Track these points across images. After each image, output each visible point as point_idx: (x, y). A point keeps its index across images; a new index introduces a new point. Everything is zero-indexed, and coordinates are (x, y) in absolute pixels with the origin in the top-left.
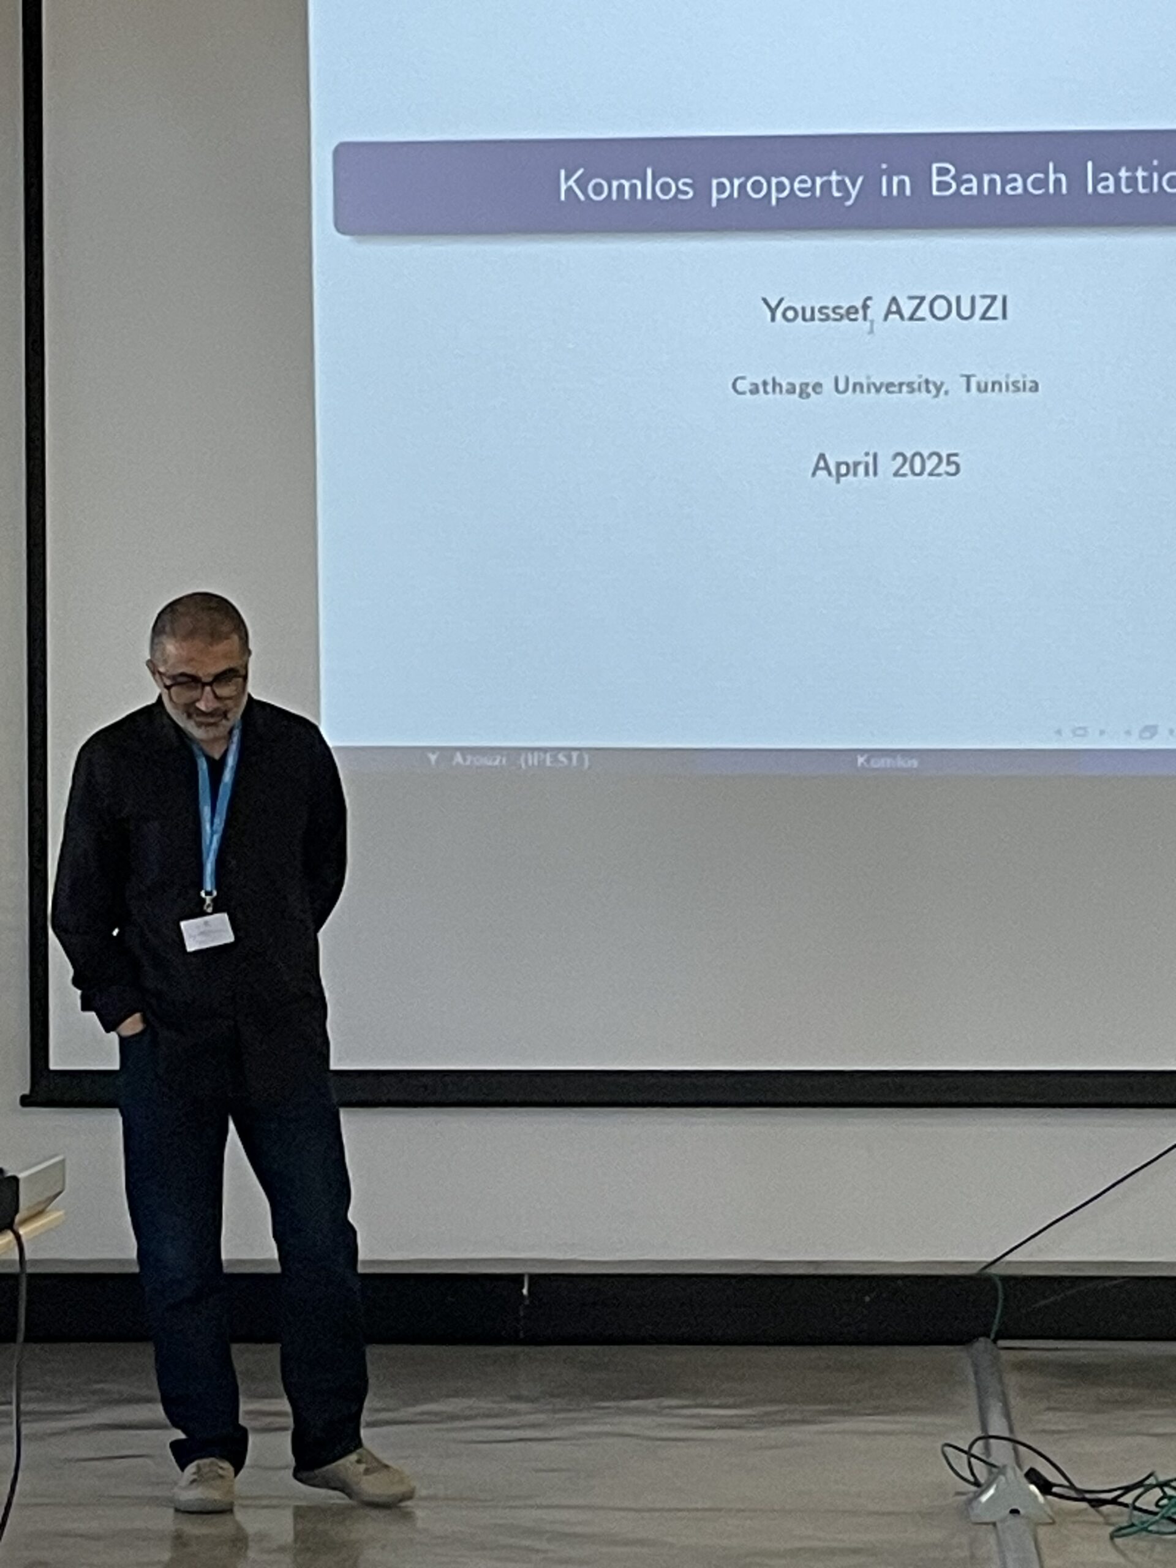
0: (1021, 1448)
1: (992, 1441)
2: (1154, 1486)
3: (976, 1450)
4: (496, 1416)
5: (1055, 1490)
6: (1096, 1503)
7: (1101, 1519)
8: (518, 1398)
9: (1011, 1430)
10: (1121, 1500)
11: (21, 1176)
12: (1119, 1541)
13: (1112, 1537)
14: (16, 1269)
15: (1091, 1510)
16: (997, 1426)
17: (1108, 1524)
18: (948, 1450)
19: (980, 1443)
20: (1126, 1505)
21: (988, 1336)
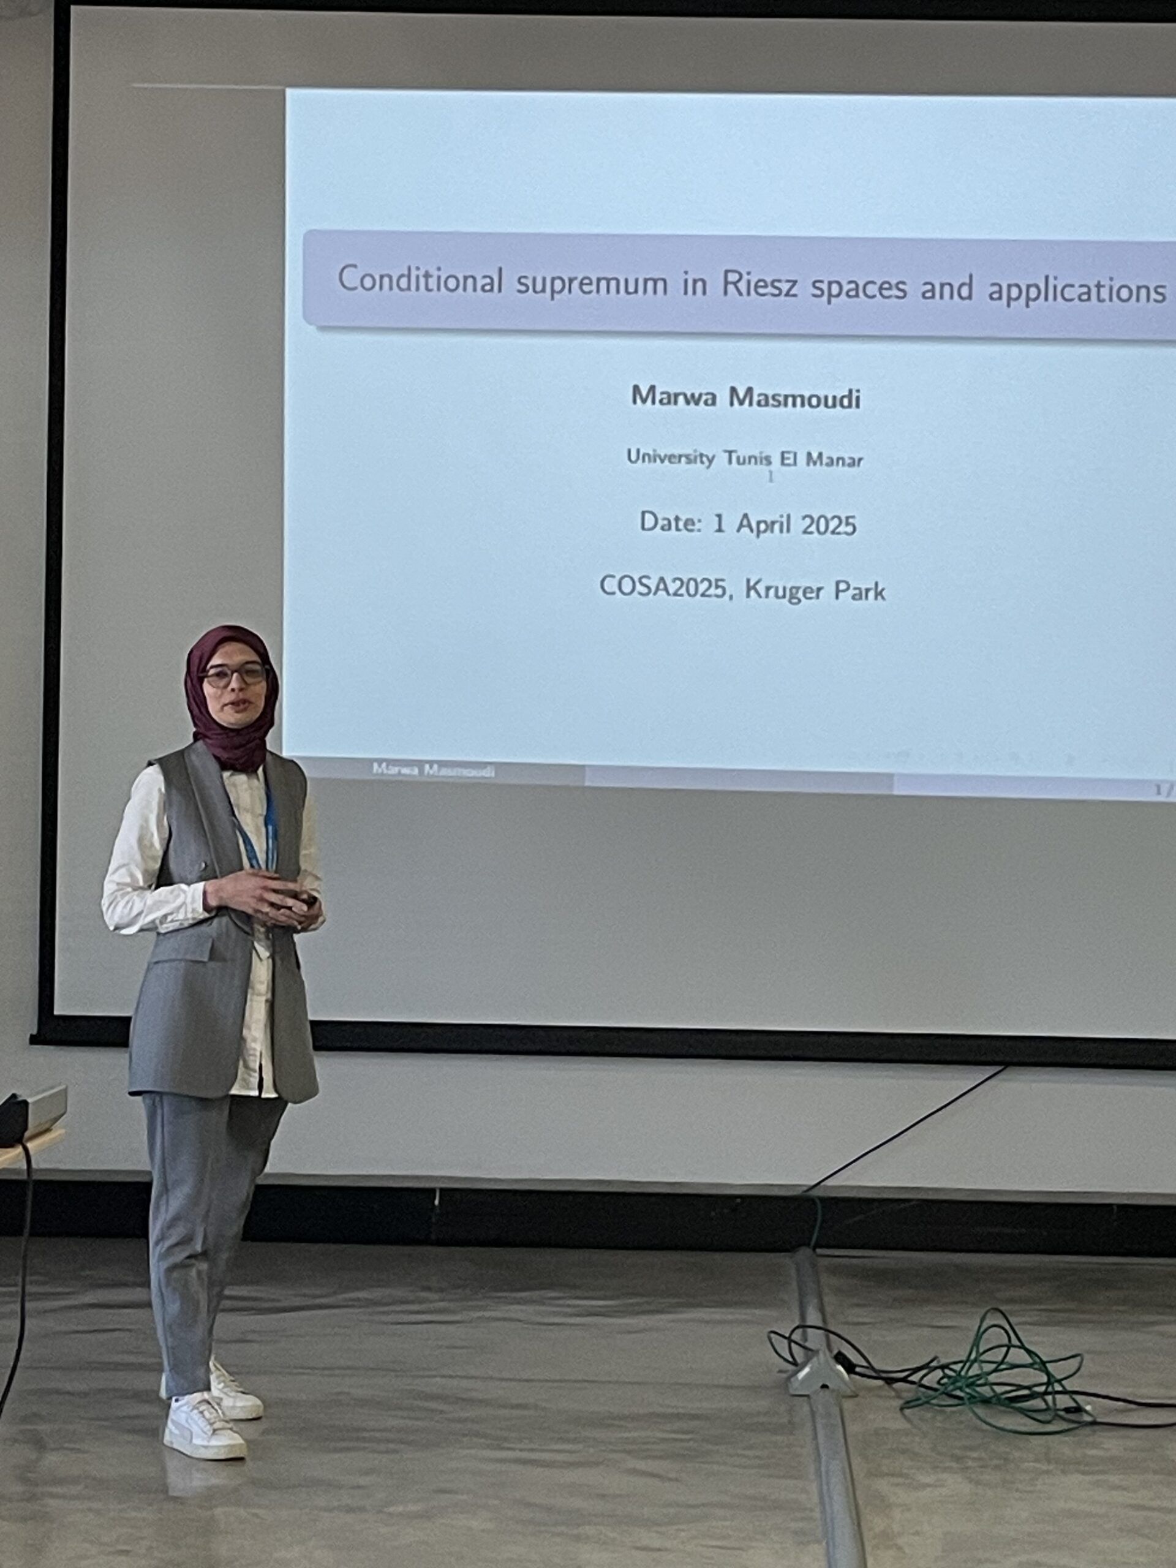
0: (831, 1336)
1: (809, 1330)
2: (936, 1368)
3: (796, 1336)
4: (412, 1302)
5: (858, 1369)
6: (890, 1381)
7: (893, 1394)
8: (429, 1289)
9: (824, 1320)
10: (911, 1378)
11: (30, 1100)
12: (907, 1412)
13: (902, 1409)
14: (25, 1177)
15: (886, 1387)
16: (813, 1318)
17: (899, 1397)
18: (772, 1335)
19: (799, 1331)
20: (913, 1383)
21: (808, 1245)
